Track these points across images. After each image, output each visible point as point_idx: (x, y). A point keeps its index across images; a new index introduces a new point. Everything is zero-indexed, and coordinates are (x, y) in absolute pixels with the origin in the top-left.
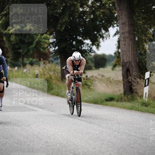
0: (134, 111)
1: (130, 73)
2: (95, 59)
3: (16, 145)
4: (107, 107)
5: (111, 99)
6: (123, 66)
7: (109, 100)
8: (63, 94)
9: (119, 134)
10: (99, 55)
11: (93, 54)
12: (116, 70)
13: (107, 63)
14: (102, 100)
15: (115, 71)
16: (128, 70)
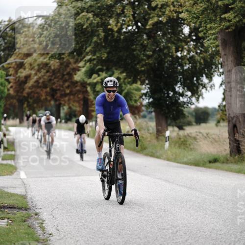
0: (243, 174)
1: (237, 130)
2: (196, 113)
3: (103, 215)
4: (211, 170)
5: (215, 161)
6: (229, 122)
7: (213, 162)
8: (158, 154)
9: (225, 202)
10: (201, 108)
11: (193, 107)
12: (221, 126)
13: (210, 118)
14: (205, 162)
15: (219, 127)
16: (235, 126)
